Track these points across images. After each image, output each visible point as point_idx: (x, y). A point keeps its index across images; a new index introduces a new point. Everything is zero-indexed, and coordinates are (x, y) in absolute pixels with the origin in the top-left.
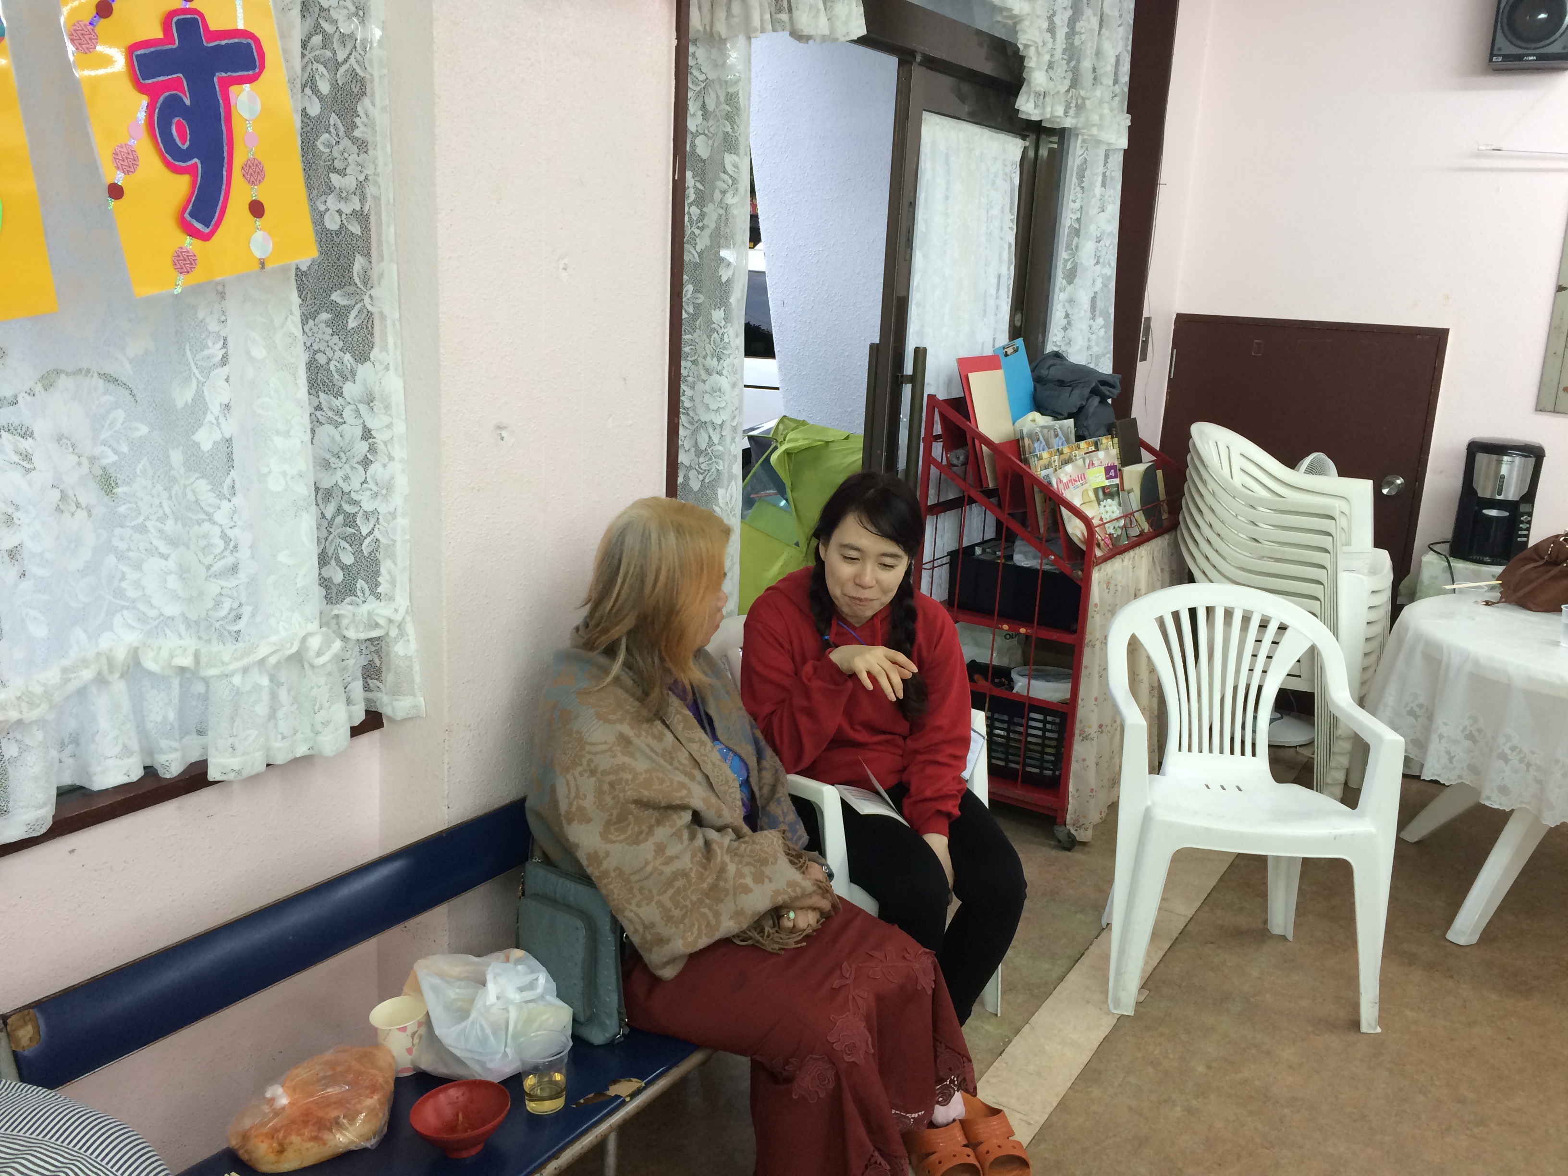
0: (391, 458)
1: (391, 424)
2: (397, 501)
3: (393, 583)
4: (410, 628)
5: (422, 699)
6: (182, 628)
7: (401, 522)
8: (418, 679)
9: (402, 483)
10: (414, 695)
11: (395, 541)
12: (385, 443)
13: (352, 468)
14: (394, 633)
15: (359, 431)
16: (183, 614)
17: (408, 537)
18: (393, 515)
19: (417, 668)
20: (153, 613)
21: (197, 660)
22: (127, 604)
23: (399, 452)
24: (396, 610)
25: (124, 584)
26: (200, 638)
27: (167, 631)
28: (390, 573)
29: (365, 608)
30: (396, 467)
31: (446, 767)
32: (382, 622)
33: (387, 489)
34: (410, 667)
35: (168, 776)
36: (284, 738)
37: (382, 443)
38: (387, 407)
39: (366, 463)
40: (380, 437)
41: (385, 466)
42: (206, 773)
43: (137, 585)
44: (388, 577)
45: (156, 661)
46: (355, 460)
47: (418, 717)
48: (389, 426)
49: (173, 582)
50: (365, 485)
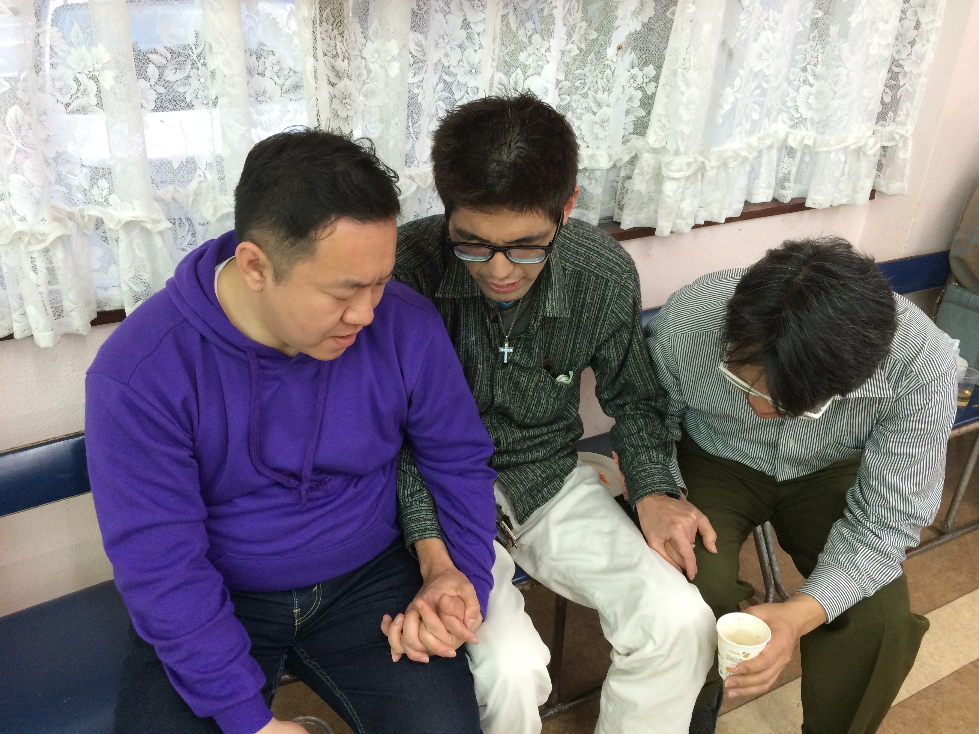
0: (928, 41)
1: (934, 20)
2: (924, 67)
3: (908, 115)
4: (910, 143)
5: (906, 185)
6: (809, 125)
7: (923, 80)
8: (907, 173)
9: (930, 57)
10: (902, 181)
11: (915, 91)
12: (928, 31)
13: (904, 46)
14: (900, 144)
15: (913, 24)
16: (812, 118)
17: (924, 89)
18: (919, 75)
19: (908, 166)
20: (798, 115)
21: (814, 144)
22: (786, 109)
23: (933, 38)
24: (907, 131)
25: (787, 99)
26: (817, 131)
27: (802, 126)
28: (907, 110)
29: (888, 129)
30: (930, 46)
31: (911, 224)
32: (897, 137)
33: (921, 58)
34: (905, 165)
35: (785, 202)
36: (840, 192)
37: (926, 32)
38: (935, 10)
39: (912, 43)
40: (924, 27)
41: (923, 45)
42: (805, 203)
43: (795, 100)
44: (905, 112)
45: (794, 141)
46: (907, 41)
47: (902, 195)
48: (932, 22)
49: (812, 100)
50: (909, 56)
